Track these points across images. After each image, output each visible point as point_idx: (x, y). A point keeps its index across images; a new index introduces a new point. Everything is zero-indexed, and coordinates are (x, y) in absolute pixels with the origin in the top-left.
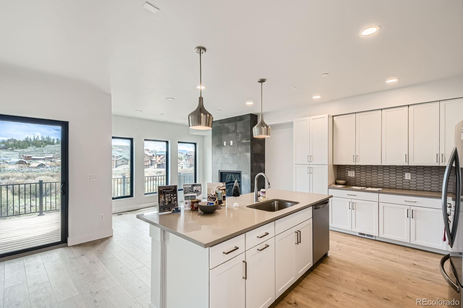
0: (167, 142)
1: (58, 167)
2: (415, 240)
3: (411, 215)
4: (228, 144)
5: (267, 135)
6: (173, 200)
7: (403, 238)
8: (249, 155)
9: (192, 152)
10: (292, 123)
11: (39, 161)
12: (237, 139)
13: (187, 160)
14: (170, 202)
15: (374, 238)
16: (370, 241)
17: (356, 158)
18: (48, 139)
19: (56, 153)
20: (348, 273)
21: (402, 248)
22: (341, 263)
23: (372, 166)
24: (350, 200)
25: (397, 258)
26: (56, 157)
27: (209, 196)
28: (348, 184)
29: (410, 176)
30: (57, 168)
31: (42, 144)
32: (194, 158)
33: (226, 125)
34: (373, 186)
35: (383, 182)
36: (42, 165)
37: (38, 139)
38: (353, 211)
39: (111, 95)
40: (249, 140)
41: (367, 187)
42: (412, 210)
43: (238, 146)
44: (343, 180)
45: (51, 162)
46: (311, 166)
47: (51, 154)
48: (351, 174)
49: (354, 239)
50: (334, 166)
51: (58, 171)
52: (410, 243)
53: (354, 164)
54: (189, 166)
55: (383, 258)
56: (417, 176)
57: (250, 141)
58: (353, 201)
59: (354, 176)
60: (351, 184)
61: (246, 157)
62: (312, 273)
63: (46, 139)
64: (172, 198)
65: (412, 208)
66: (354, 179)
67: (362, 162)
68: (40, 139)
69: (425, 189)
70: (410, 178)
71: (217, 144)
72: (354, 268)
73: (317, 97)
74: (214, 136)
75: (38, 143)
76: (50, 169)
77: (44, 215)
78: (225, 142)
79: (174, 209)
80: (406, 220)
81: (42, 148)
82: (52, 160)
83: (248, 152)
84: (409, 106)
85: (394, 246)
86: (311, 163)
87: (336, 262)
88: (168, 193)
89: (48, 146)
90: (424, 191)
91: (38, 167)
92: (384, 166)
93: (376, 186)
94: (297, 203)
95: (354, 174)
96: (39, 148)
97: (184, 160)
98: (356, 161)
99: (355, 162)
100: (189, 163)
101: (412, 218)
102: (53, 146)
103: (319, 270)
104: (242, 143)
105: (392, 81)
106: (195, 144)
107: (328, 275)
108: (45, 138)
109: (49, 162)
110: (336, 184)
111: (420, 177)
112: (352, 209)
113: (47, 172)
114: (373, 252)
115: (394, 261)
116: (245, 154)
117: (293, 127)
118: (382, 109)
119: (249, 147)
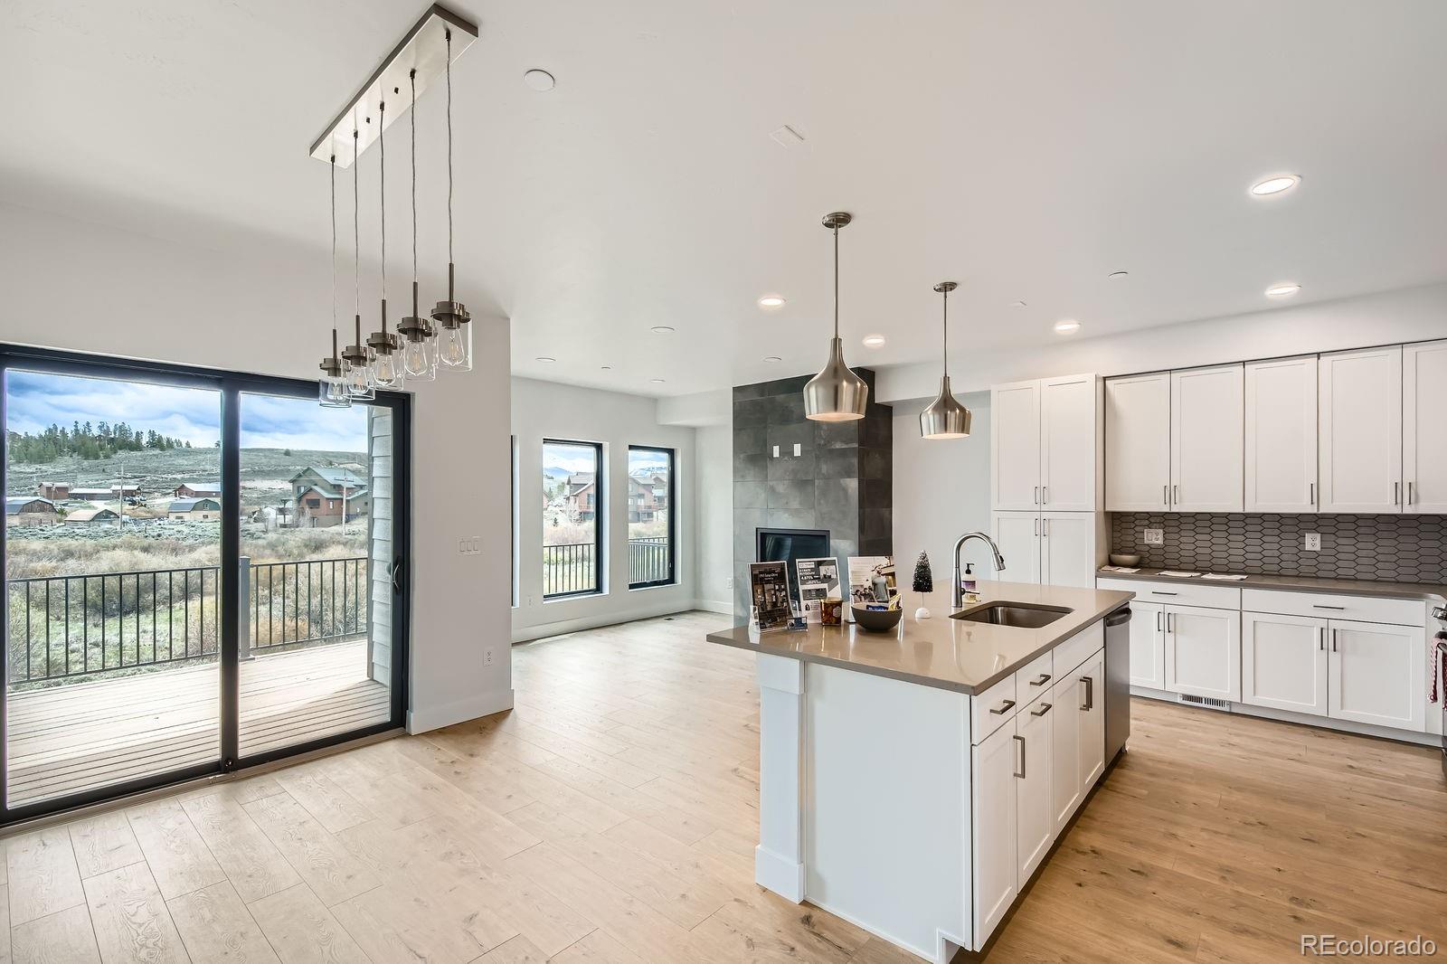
0: (599, 447)
1: (159, 522)
2: (1342, 708)
3: (1331, 642)
4: (786, 452)
5: (963, 431)
6: (780, 600)
7: (1309, 704)
8: (852, 484)
9: (588, 474)
10: (988, 394)
11: (94, 503)
12: (814, 438)
13: (572, 498)
14: (774, 604)
15: (1226, 708)
16: (1218, 715)
17: (1171, 492)
18: (120, 431)
19: (148, 478)
20: (1192, 788)
21: (1309, 731)
22: (1166, 767)
23: (1212, 515)
24: (1160, 607)
25: (1303, 753)
26: (147, 490)
27: (858, 591)
28: (1148, 565)
29: (1318, 542)
30: (155, 524)
31: (102, 448)
32: (592, 491)
33: (781, 397)
34: (1214, 568)
35: (1243, 559)
36: (106, 515)
37: (90, 431)
38: (1170, 637)
39: (508, 319)
40: (851, 441)
41: (1204, 572)
42: (1335, 630)
43: (817, 457)
44: (1133, 554)
45: (132, 507)
46: (1045, 515)
47: (132, 481)
48: (1154, 537)
49: (1174, 714)
50: (1106, 513)
51: (159, 535)
52: (1327, 718)
53: (1166, 509)
54: (578, 517)
55: (1267, 754)
56: (1339, 541)
57: (856, 445)
58: (1169, 609)
59: (1160, 542)
60: (1152, 564)
61: (845, 490)
62: (1102, 790)
63: (115, 433)
64: (778, 593)
65: (1333, 624)
66: (1162, 552)
67: (1188, 504)
68: (95, 432)
69: (1358, 576)
70: (1318, 548)
71: (750, 453)
72: (1204, 777)
73: (1066, 327)
74: (740, 430)
75: (89, 444)
76: (135, 528)
77: (254, 659)
78: (776, 450)
79: (793, 621)
80: (1317, 657)
81: (102, 461)
82: (136, 498)
83: (849, 477)
84: (1319, 355)
85: (1284, 727)
86: (1044, 508)
87: (1150, 763)
88: (768, 582)
89: (122, 454)
90: (1356, 580)
91: (93, 520)
92: (1247, 516)
93: (1226, 569)
94: (1066, 611)
95: (1161, 537)
96: (92, 462)
97: (560, 500)
98: (1170, 499)
99: (1168, 504)
100: (577, 508)
101: (1335, 650)
102: (139, 453)
103: (1118, 782)
104: (831, 451)
105: (1283, 291)
106: (671, 452)
107: (1145, 792)
108: (112, 429)
109: (127, 507)
110: (1112, 563)
111: (1346, 545)
112: (1166, 630)
113: (126, 537)
114: (1235, 740)
115: (1298, 761)
116: (842, 481)
117: (989, 404)
118: (1244, 362)
119: (855, 461)
